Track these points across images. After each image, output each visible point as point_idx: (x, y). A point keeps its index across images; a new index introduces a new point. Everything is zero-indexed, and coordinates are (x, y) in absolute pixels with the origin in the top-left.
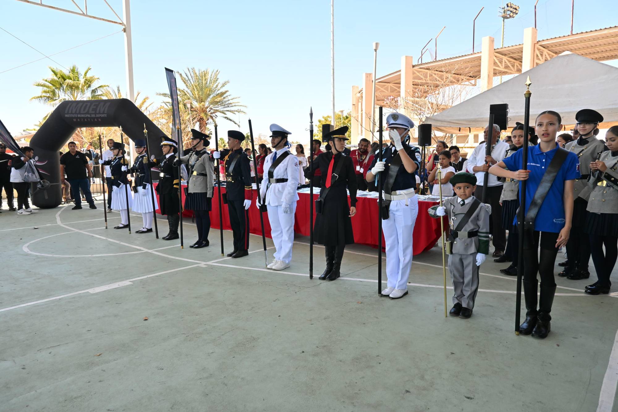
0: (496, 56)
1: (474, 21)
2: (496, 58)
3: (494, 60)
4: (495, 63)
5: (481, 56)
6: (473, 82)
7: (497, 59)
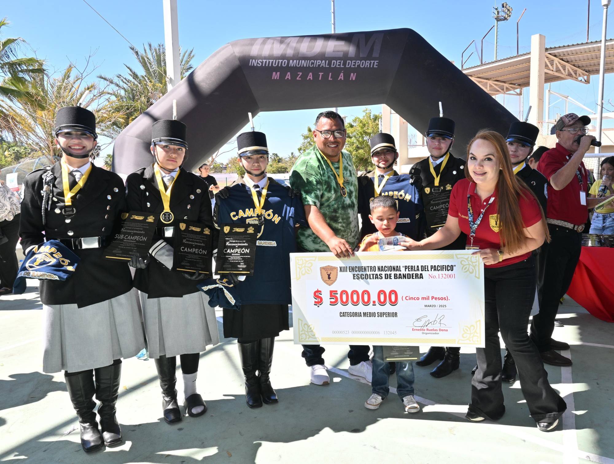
0: (547, 57)
1: (518, 23)
2: (548, 59)
3: (546, 62)
4: (546, 66)
5: (530, 58)
6: (518, 91)
7: (549, 61)
